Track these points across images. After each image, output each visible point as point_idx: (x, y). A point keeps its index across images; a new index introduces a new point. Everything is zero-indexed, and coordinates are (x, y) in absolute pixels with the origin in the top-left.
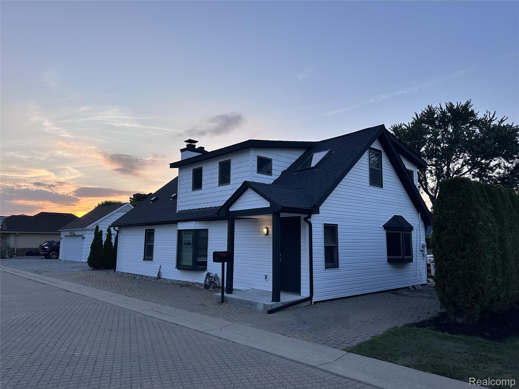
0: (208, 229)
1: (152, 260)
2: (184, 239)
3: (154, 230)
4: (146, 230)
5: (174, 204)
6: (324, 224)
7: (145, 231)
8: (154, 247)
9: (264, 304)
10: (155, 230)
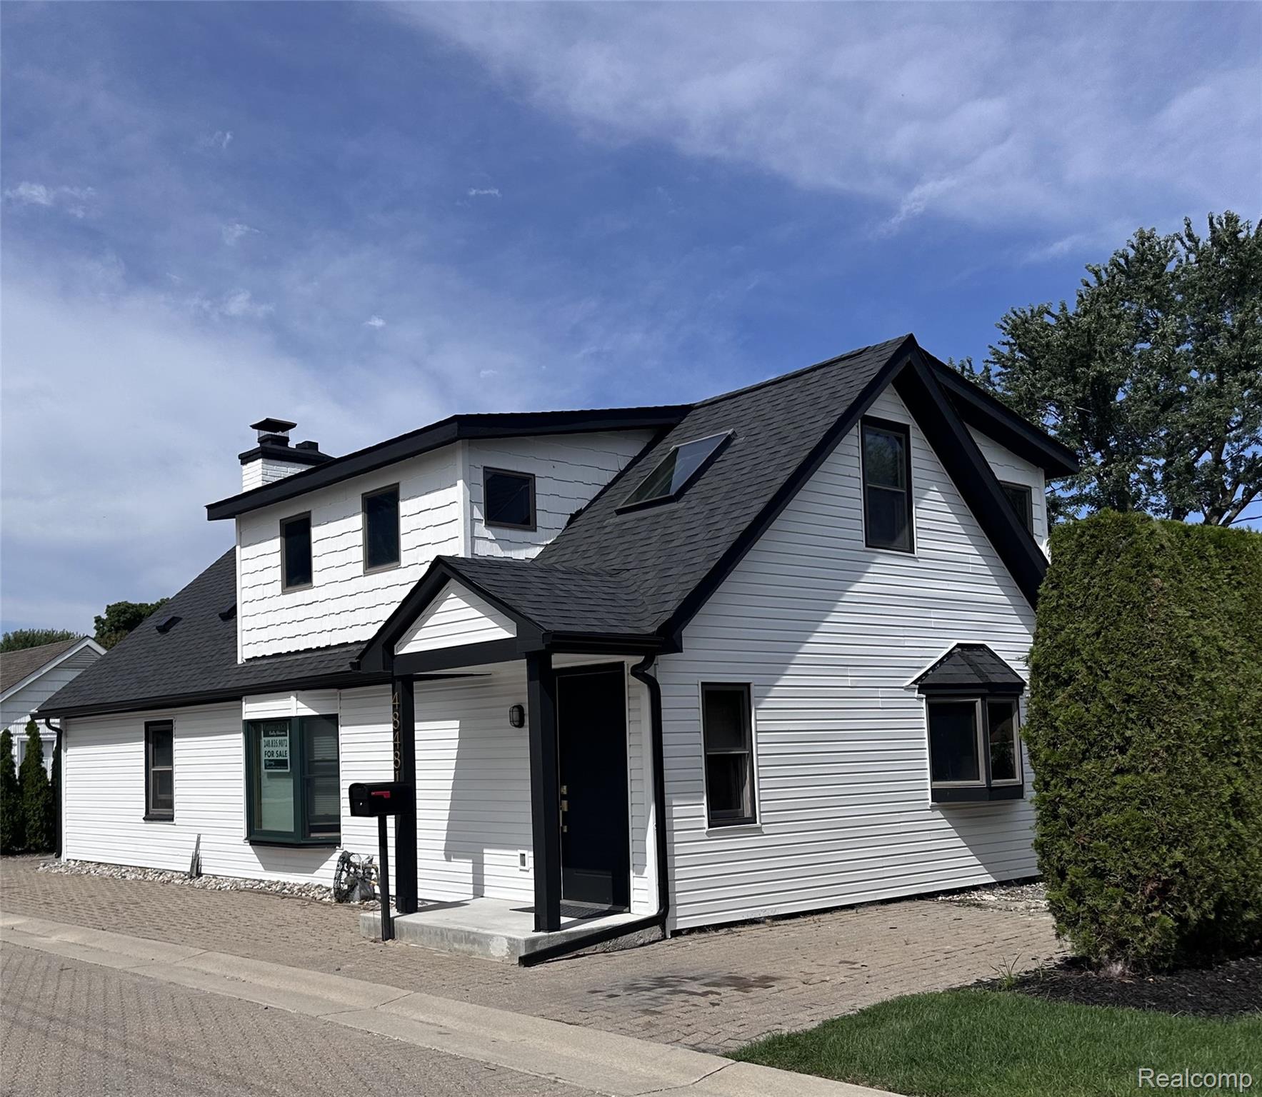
0: (337, 715)
1: (173, 820)
2: (263, 749)
3: (170, 722)
4: (147, 725)
5: (229, 638)
6: (703, 683)
7: (143, 726)
8: (176, 777)
9: (510, 939)
10: (176, 725)
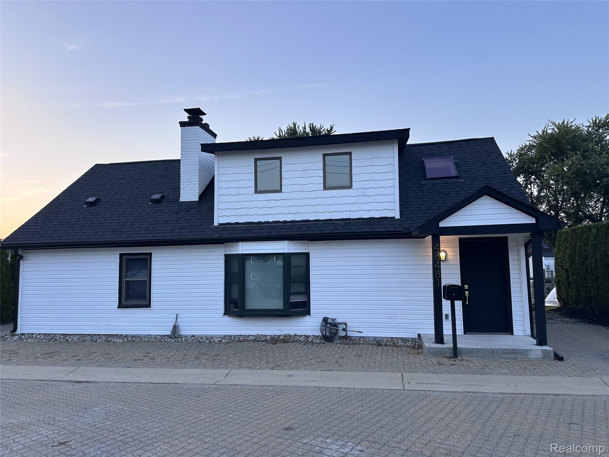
0: (309, 253)
1: (150, 307)
3: (149, 254)
4: (121, 255)
7: (117, 256)
9: (543, 350)
10: (154, 255)
